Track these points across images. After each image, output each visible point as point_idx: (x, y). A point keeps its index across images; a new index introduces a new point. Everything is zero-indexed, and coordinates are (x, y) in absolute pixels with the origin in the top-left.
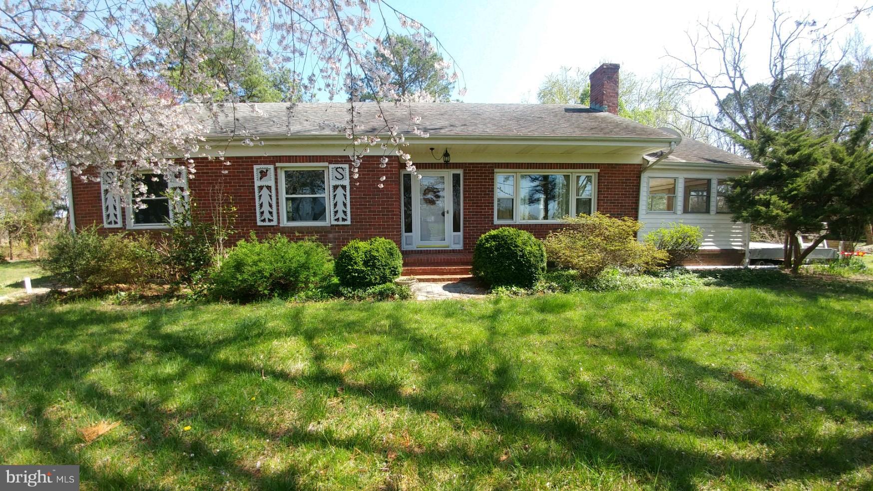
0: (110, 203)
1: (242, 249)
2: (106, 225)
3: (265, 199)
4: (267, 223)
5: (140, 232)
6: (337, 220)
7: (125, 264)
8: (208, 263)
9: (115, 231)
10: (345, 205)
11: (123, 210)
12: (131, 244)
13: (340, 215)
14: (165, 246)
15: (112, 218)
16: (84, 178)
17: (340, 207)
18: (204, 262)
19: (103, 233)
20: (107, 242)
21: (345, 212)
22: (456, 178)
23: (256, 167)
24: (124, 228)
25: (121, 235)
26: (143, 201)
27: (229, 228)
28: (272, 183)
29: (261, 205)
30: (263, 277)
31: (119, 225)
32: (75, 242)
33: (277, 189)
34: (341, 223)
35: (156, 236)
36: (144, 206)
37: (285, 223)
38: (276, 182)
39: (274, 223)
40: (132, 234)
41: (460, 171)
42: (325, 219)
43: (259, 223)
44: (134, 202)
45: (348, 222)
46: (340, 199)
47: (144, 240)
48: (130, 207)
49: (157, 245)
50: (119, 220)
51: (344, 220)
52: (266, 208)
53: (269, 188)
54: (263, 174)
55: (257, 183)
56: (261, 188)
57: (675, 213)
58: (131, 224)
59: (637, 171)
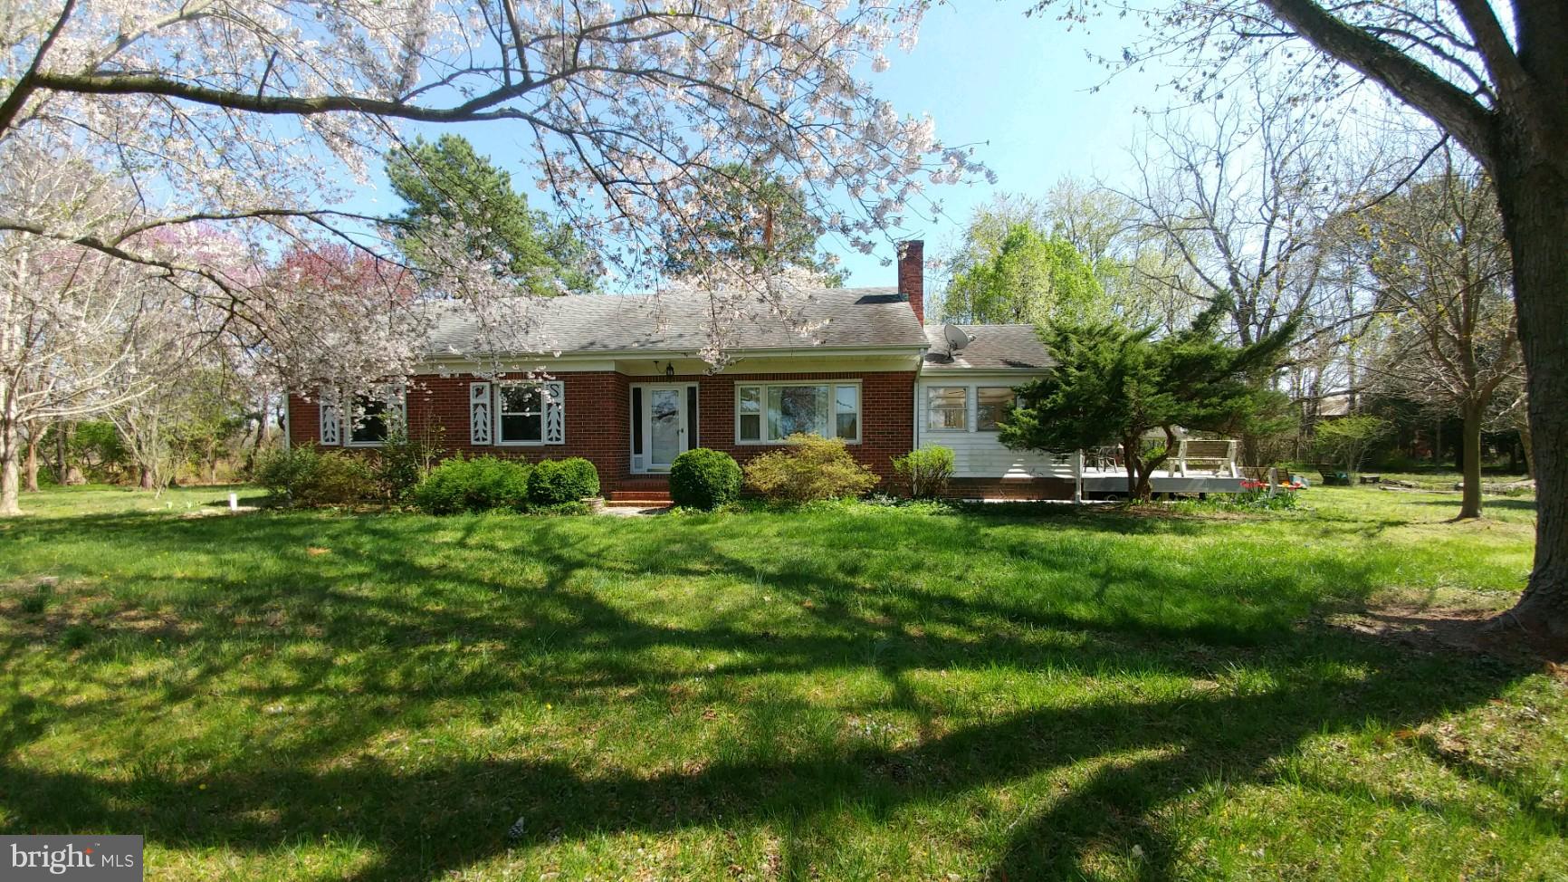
0: (329, 420)
1: (446, 467)
2: (323, 442)
3: (480, 418)
4: (481, 443)
5: (356, 450)
6: (551, 439)
7: (341, 479)
8: (416, 480)
9: (332, 448)
10: (559, 423)
11: (342, 429)
12: (348, 462)
13: (554, 434)
14: (380, 464)
15: (330, 435)
16: (308, 399)
17: (554, 426)
18: (411, 478)
19: (320, 450)
20: (324, 458)
21: (558, 431)
22: (691, 391)
23: (472, 384)
24: (341, 446)
25: (338, 453)
26: (361, 422)
27: (437, 447)
28: (487, 401)
29: (476, 424)
30: (458, 492)
31: (336, 443)
32: (293, 458)
33: (492, 407)
34: (555, 442)
35: (371, 454)
36: (361, 427)
37: (499, 442)
38: (492, 400)
39: (488, 442)
40: (349, 452)
41: (695, 384)
42: (539, 438)
43: (473, 442)
44: (353, 423)
45: (562, 442)
46: (554, 417)
47: (360, 458)
48: (348, 428)
49: (372, 463)
50: (337, 438)
51: (558, 439)
52: (480, 427)
53: (484, 406)
54: (479, 392)
55: (473, 401)
56: (476, 406)
57: (967, 431)
58: (349, 442)
59: (910, 379)
